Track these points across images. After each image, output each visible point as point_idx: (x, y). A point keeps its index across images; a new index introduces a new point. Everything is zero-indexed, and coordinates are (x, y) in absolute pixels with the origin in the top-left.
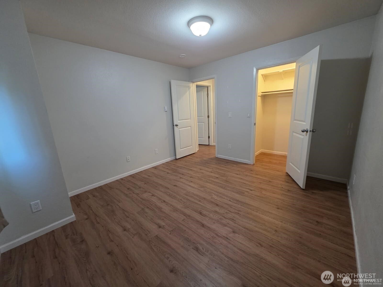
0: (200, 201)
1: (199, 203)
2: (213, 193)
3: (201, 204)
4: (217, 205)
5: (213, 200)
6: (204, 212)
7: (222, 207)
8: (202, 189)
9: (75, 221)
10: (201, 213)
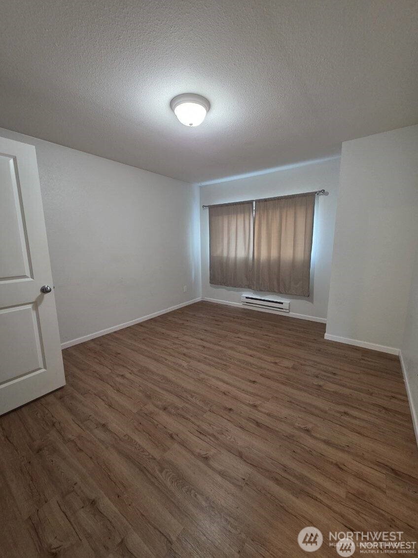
0: (205, 358)
1: (206, 356)
2: (186, 369)
3: (204, 355)
4: (184, 355)
5: (188, 359)
6: (200, 348)
7: (179, 353)
8: (202, 376)
9: (323, 336)
10: (204, 347)
